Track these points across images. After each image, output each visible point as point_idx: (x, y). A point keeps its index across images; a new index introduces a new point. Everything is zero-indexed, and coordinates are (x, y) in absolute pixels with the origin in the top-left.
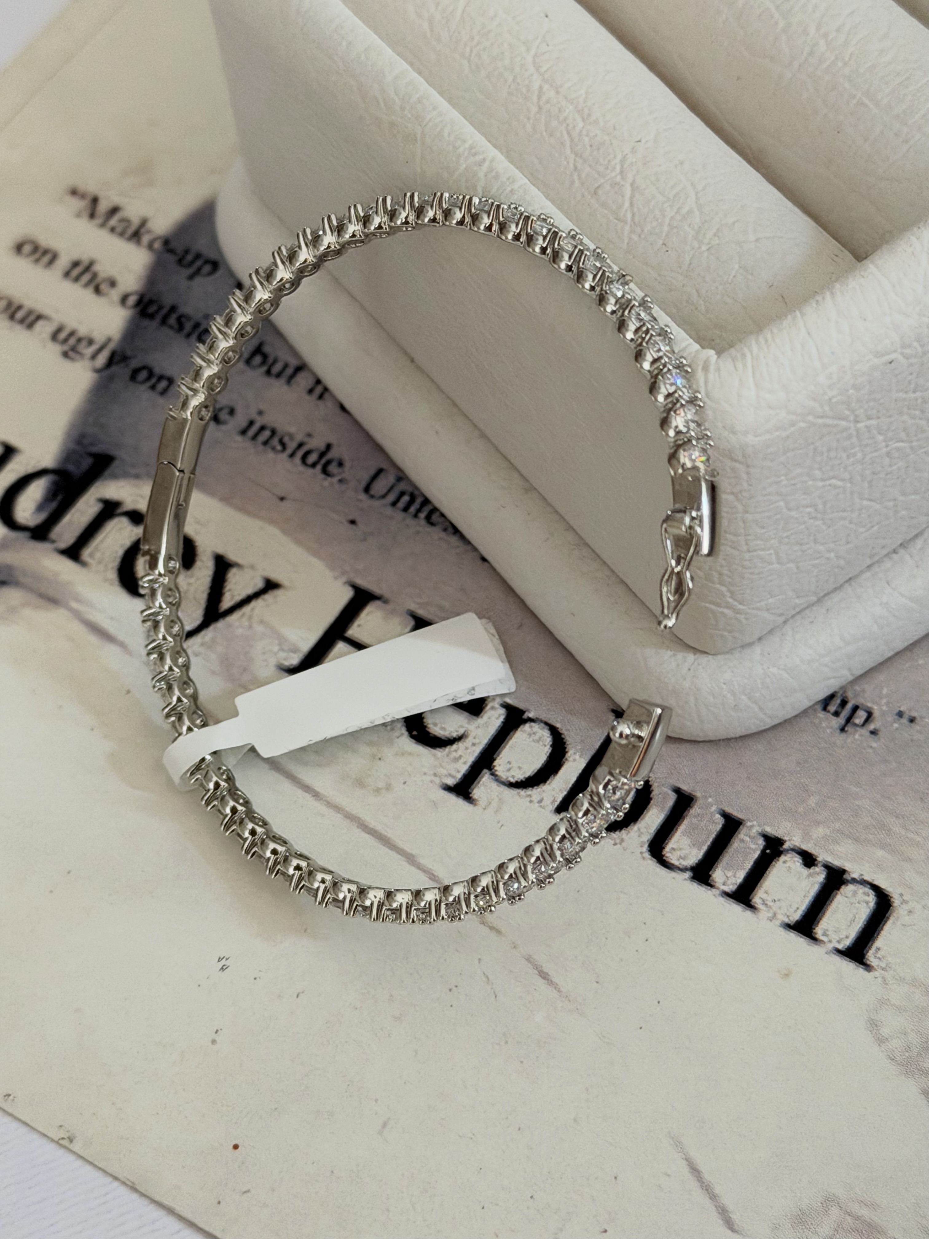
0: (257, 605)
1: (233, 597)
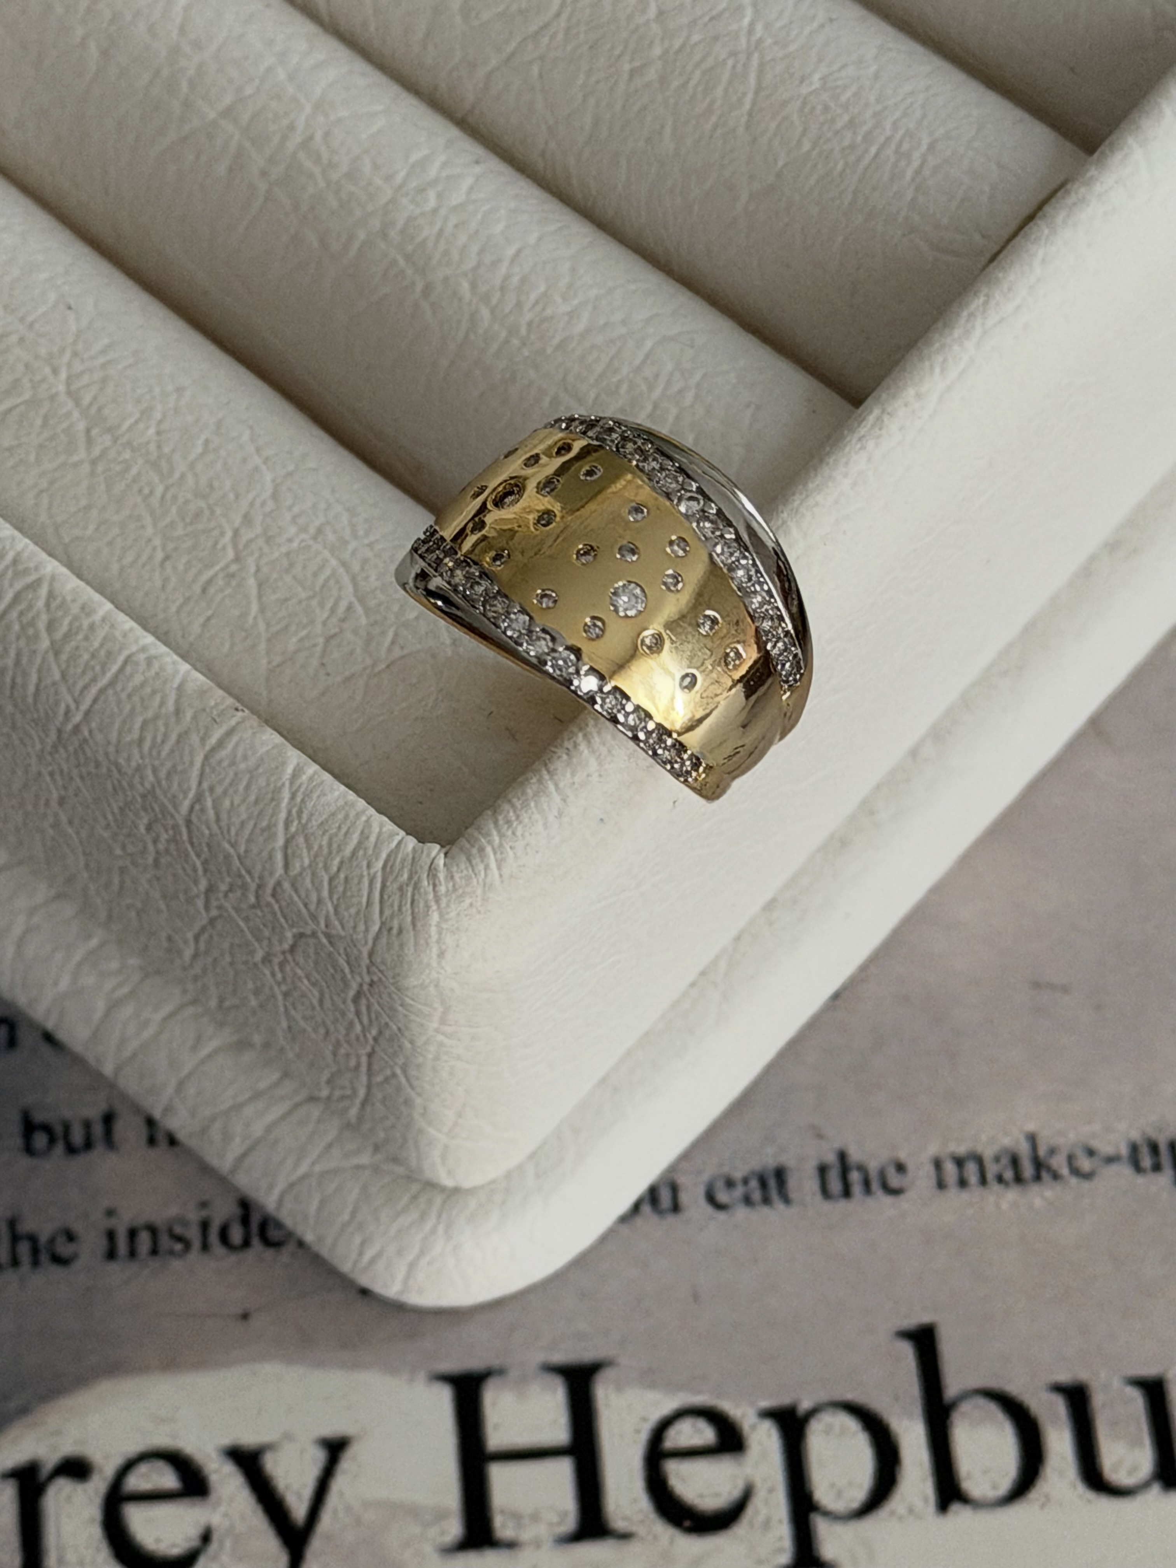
0: (339, 1485)
1: (299, 1496)
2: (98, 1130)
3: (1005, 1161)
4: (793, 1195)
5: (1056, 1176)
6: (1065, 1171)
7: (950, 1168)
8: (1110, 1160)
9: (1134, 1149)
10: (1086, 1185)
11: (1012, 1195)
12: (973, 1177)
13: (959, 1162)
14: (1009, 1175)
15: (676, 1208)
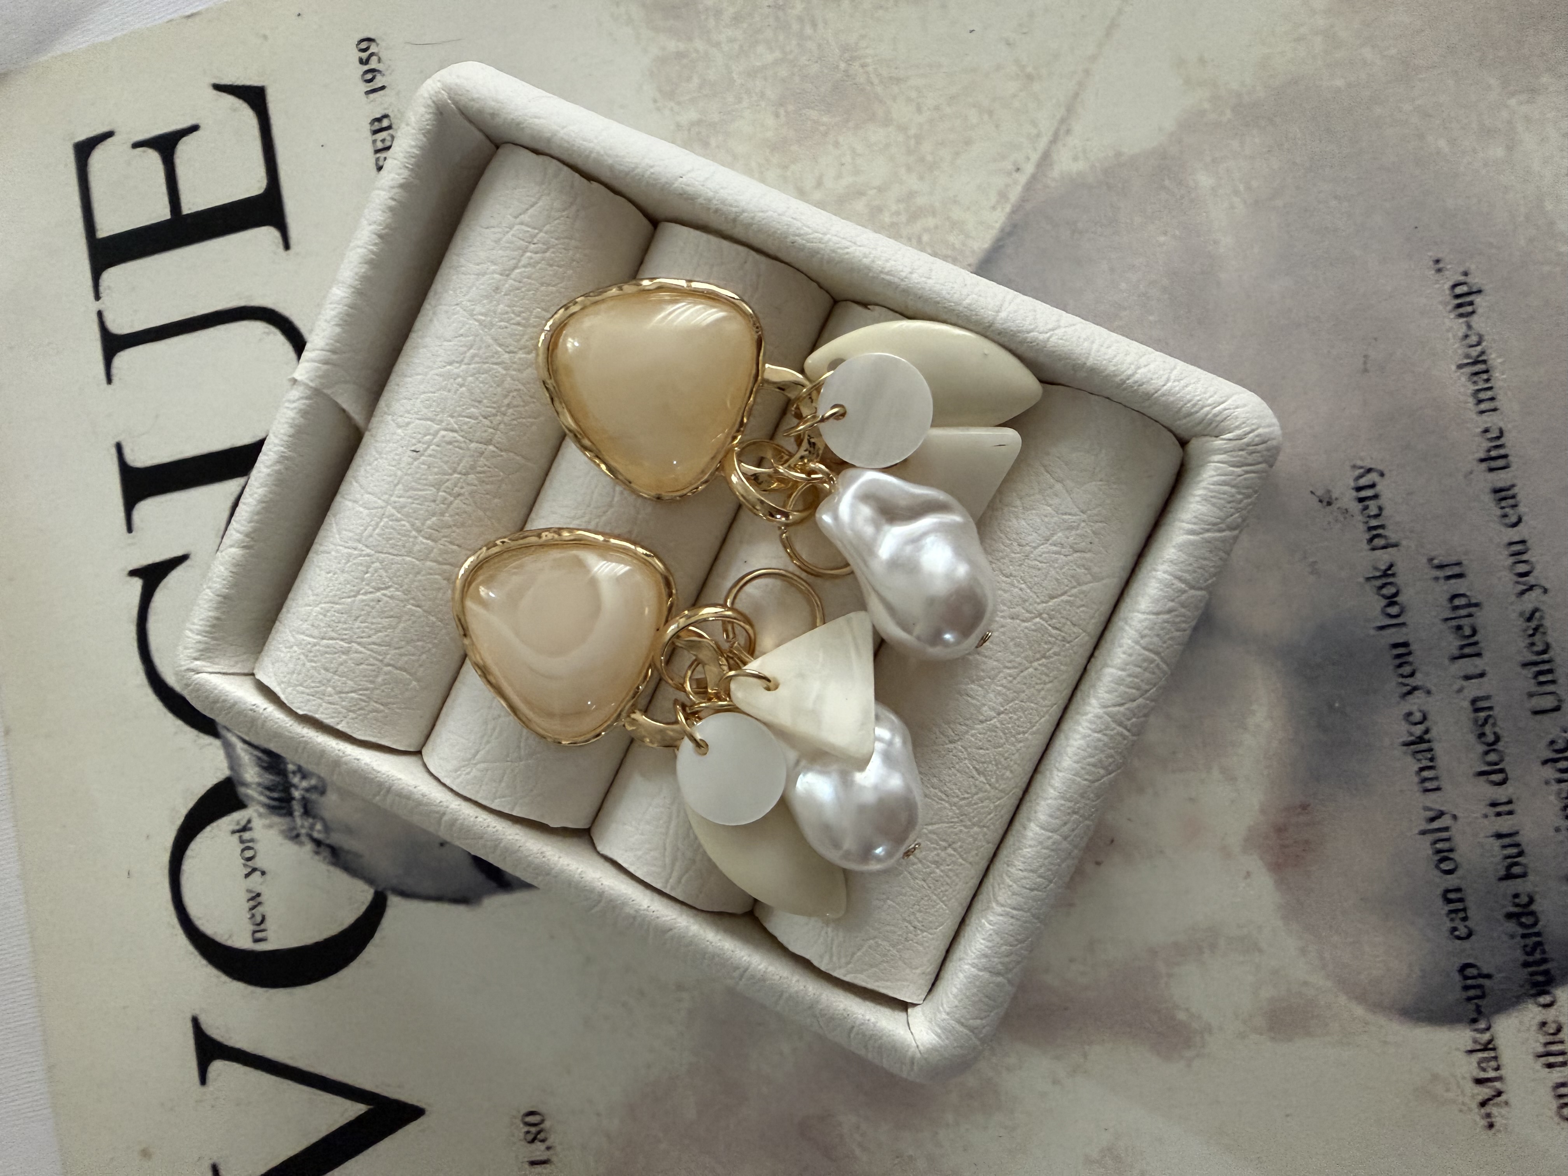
2: (1507, 841)
3: (1475, 378)
4: (1509, 484)
5: (1483, 353)
6: (1479, 348)
7: (1483, 406)
8: (1469, 327)
9: (1461, 315)
10: (1486, 337)
11: (1496, 374)
12: (1489, 394)
13: (1480, 401)
14: (1485, 376)
15: (1523, 542)
